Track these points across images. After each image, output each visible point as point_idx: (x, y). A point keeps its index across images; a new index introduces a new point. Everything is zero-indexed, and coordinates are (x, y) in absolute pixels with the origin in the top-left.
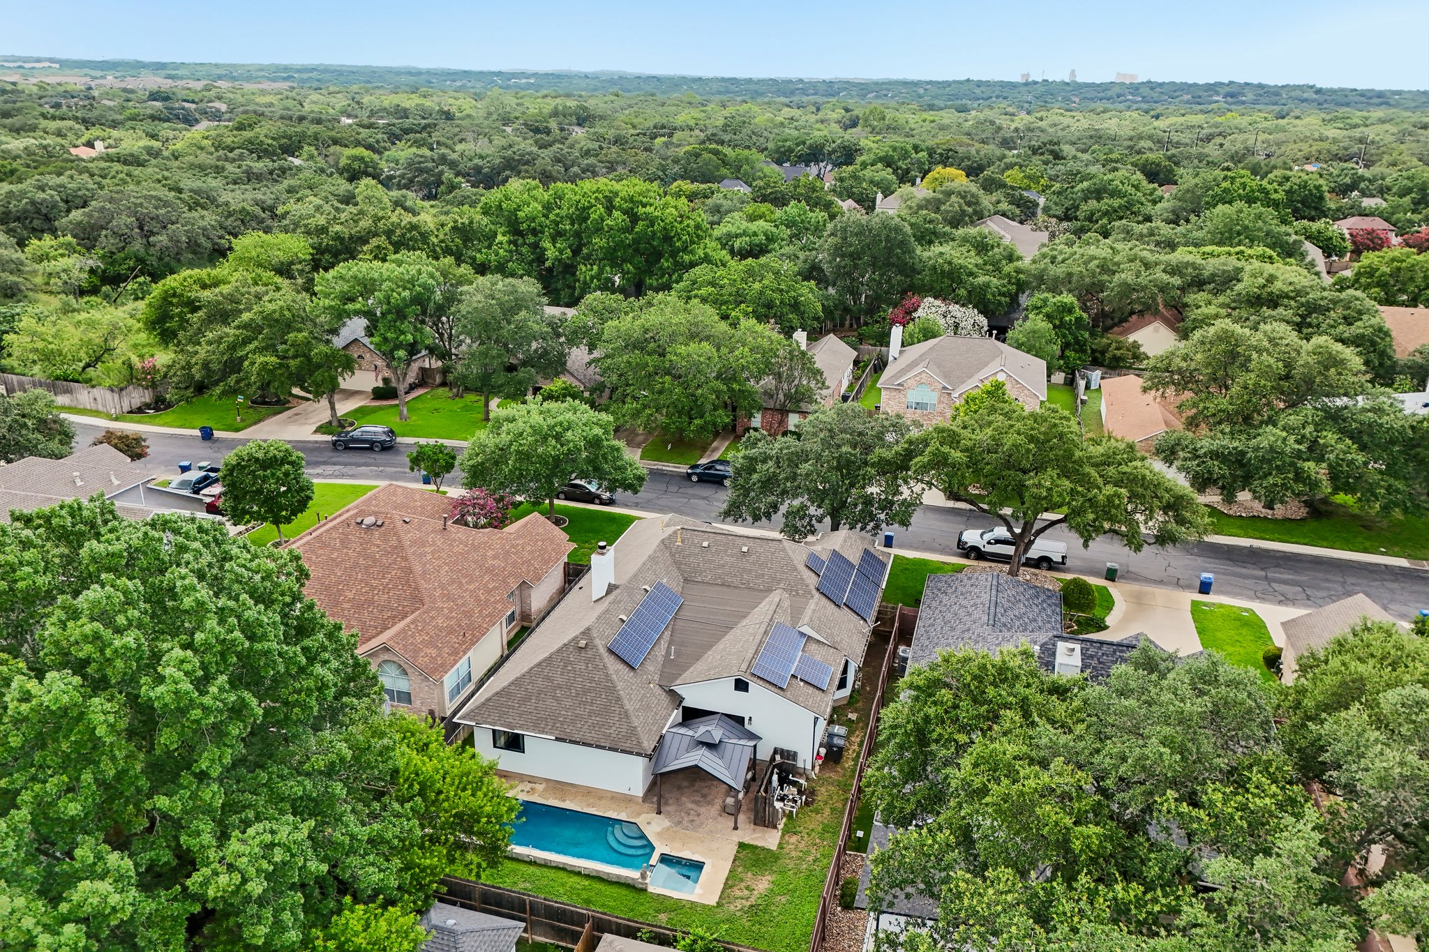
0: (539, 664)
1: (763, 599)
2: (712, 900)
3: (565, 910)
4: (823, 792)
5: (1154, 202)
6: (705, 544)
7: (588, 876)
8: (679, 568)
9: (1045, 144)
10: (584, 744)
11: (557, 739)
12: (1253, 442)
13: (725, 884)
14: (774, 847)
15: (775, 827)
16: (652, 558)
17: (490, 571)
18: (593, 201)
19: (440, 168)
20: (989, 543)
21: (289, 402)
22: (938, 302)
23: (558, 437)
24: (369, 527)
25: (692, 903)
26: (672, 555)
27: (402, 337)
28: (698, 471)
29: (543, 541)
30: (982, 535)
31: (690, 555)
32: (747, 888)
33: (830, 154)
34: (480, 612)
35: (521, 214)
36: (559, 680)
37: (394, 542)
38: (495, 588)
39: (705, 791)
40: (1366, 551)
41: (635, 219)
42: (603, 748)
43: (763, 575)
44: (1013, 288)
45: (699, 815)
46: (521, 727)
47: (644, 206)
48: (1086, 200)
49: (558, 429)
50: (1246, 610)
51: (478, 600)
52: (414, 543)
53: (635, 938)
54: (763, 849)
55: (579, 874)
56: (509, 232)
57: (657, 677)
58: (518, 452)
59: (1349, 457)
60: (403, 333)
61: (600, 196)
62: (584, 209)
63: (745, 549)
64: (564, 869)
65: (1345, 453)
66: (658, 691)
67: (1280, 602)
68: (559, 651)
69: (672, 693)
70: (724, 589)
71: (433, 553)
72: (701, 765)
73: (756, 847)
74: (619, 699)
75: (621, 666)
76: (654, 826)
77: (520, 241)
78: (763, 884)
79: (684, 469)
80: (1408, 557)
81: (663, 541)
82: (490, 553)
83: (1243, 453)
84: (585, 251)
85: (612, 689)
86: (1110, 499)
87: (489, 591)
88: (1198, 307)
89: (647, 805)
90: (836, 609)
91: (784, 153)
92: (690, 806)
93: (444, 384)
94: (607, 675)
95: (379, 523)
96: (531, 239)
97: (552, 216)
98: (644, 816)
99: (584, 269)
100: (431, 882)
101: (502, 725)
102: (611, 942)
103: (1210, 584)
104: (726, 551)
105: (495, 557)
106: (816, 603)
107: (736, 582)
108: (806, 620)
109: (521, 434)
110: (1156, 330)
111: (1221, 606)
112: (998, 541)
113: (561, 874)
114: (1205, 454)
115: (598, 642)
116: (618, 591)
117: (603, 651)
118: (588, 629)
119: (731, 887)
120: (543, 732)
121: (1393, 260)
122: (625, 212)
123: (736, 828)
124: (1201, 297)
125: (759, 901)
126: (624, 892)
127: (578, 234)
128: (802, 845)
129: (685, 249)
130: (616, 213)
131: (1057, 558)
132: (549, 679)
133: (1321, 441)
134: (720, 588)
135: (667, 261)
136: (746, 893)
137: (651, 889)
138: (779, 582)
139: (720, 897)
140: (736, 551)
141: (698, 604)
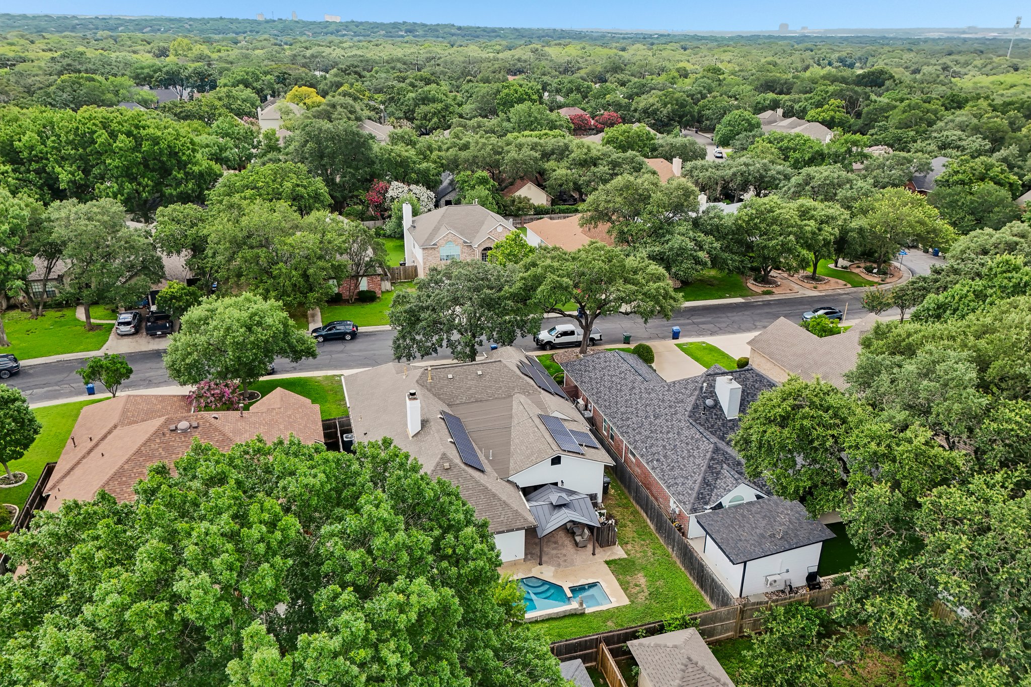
1: (511, 403)
2: (626, 601)
5: (460, 105)
6: (450, 376)
7: (543, 621)
13: (622, 589)
14: (626, 556)
15: (615, 544)
22: (401, 185)
24: (184, 431)
25: (617, 608)
28: (324, 333)
30: (550, 333)
31: (442, 387)
32: (637, 586)
33: (187, 78)
40: (721, 297)
43: (501, 387)
45: (565, 555)
50: (704, 343)
54: (621, 559)
55: (537, 622)
57: (497, 475)
63: (480, 373)
66: (505, 483)
67: (711, 334)
69: (508, 481)
70: (480, 404)
72: (573, 519)
73: (616, 560)
74: (494, 495)
75: (478, 473)
76: (547, 573)
78: (642, 579)
80: (741, 296)
81: (417, 382)
88: (555, 170)
89: (531, 563)
90: (554, 397)
92: (554, 552)
94: (477, 482)
98: (534, 569)
102: (636, 644)
103: (679, 332)
106: (545, 396)
107: (485, 397)
108: (553, 408)
110: (531, 189)
111: (691, 344)
112: (562, 335)
115: (454, 460)
116: (431, 423)
117: (463, 466)
118: (444, 454)
119: (627, 589)
121: (625, 132)
123: (594, 554)
124: (552, 164)
125: (651, 590)
126: (574, 620)
127: (84, 158)
128: (637, 548)
131: (597, 337)
136: (638, 588)
137: (586, 612)
138: (513, 389)
139: (629, 597)
140: (473, 376)
141: (471, 419)
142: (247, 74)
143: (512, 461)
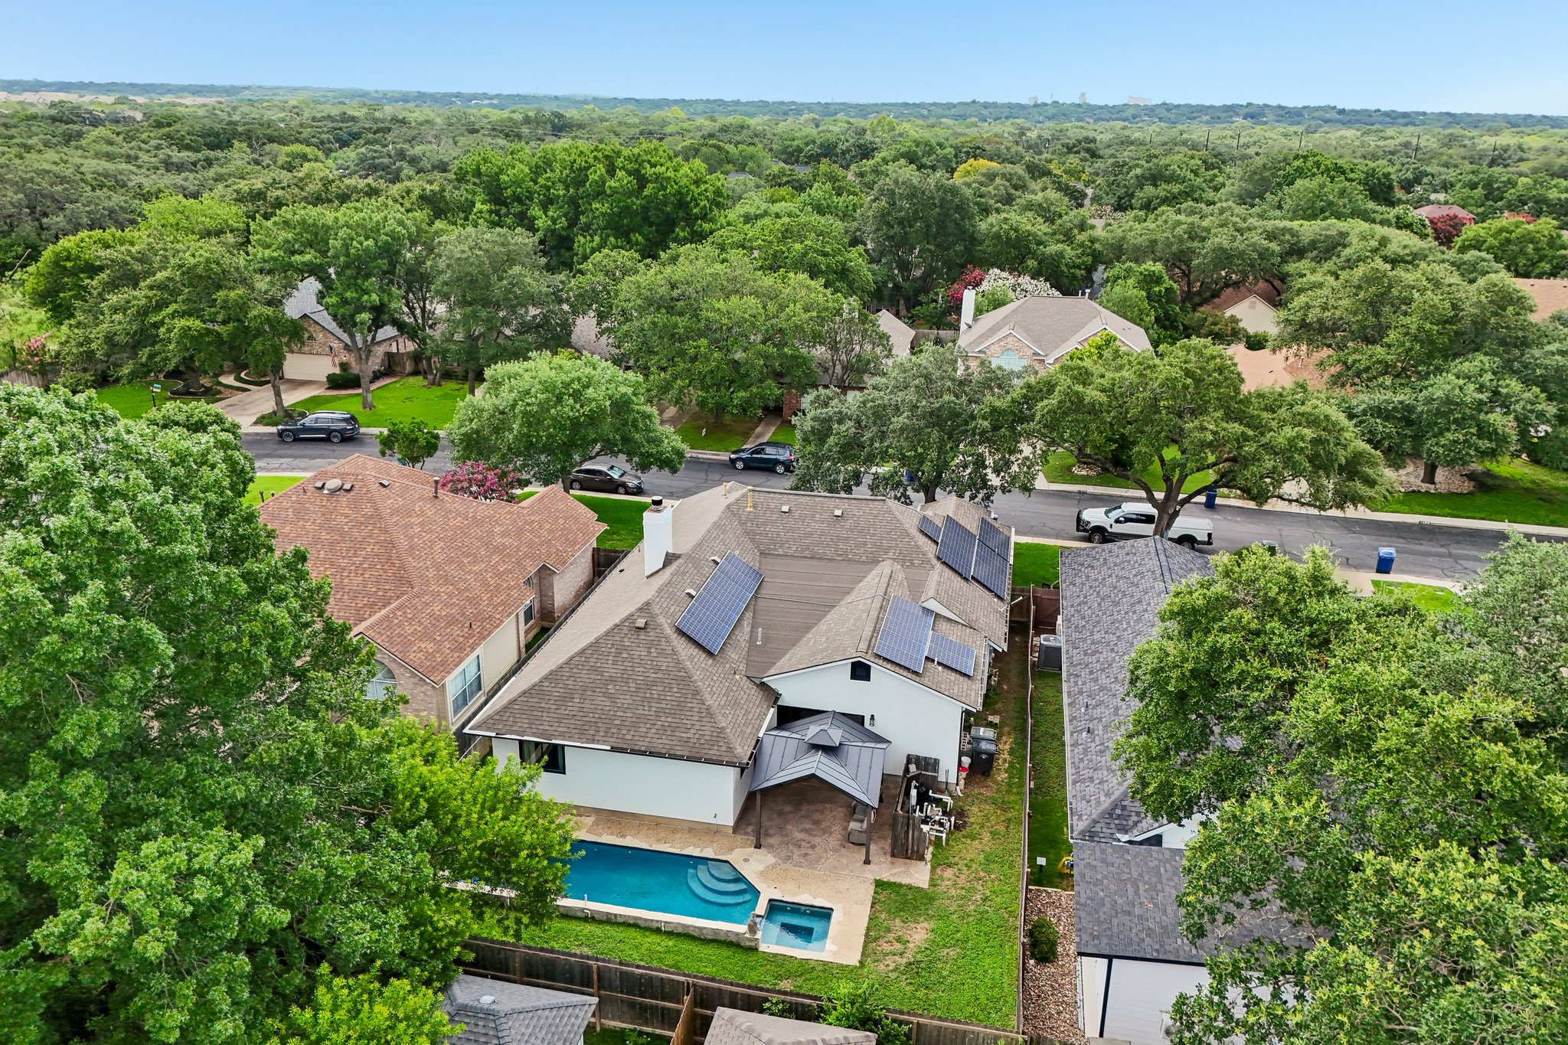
0: (582, 652)
1: (869, 572)
2: (853, 959)
3: (651, 977)
4: (975, 814)
5: (1216, 189)
6: (785, 508)
7: (670, 934)
8: (752, 540)
9: (1080, 142)
10: (652, 754)
11: (613, 749)
12: (1421, 396)
13: (867, 935)
14: (925, 885)
15: (922, 858)
16: (716, 525)
17: (499, 550)
18: (591, 161)
19: (398, 164)
20: (1117, 521)
21: (220, 392)
22: (1005, 274)
23: (577, 396)
24: (333, 492)
25: (825, 963)
26: (742, 524)
27: (366, 297)
28: (744, 455)
29: (566, 518)
30: (1107, 513)
31: (764, 524)
32: (899, 940)
34: (491, 599)
35: (504, 178)
36: (611, 671)
37: (368, 510)
38: (508, 571)
39: (817, 816)
41: (642, 181)
42: (680, 758)
43: (865, 544)
44: (1089, 260)
45: (813, 847)
46: (562, 736)
47: (653, 166)
48: (1141, 186)
49: (576, 386)
51: (485, 584)
52: (395, 511)
53: (762, 1011)
54: (910, 887)
55: (658, 931)
56: (490, 201)
57: (742, 667)
58: (525, 413)
59: (1539, 407)
60: (366, 292)
61: (600, 155)
62: (580, 169)
63: (838, 512)
64: (636, 926)
65: (1533, 404)
66: (746, 684)
68: (607, 633)
69: (763, 686)
70: (815, 562)
71: (422, 524)
72: (819, 774)
73: (900, 885)
74: (696, 692)
75: (695, 651)
76: (754, 864)
77: (504, 211)
78: (919, 934)
79: (724, 457)
81: (728, 507)
82: (497, 529)
83: (1410, 409)
84: (583, 219)
85: (686, 680)
86: (1291, 441)
87: (500, 575)
88: (1302, 276)
89: (739, 837)
90: (963, 583)
91: (792, 154)
92: (800, 836)
93: (416, 373)
94: (678, 662)
95: (347, 486)
96: (517, 208)
97: (541, 181)
98: (737, 851)
99: (582, 240)
100: (451, 945)
101: (534, 735)
102: (732, 1019)
103: (1391, 560)
104: (813, 516)
105: (504, 534)
106: (938, 574)
107: (830, 554)
108: (931, 593)
109: (527, 392)
110: (1253, 306)
111: (1410, 585)
112: (1127, 520)
113: (632, 933)
114: (1364, 412)
115: (661, 620)
116: (680, 561)
117: (669, 631)
118: (648, 604)
119: (876, 940)
120: (593, 741)
122: (630, 173)
123: (867, 862)
124: (1304, 265)
125: (919, 957)
126: (726, 952)
127: (573, 202)
128: (962, 881)
129: (704, 217)
130: (620, 174)
131: (1202, 537)
132: (595, 670)
133: (1504, 391)
134: (810, 562)
135: (683, 230)
136: (898, 946)
137: (763, 947)
138: (886, 552)
139: (863, 954)
140: (825, 515)
141: (783, 580)
142: (917, 145)
143: (788, 656)
